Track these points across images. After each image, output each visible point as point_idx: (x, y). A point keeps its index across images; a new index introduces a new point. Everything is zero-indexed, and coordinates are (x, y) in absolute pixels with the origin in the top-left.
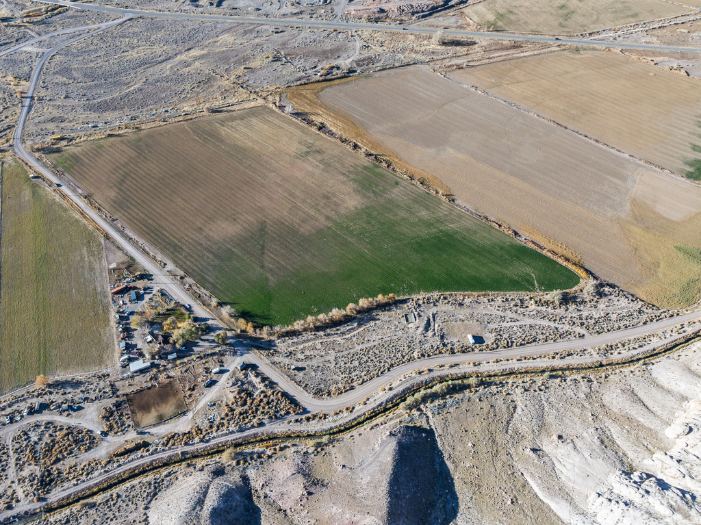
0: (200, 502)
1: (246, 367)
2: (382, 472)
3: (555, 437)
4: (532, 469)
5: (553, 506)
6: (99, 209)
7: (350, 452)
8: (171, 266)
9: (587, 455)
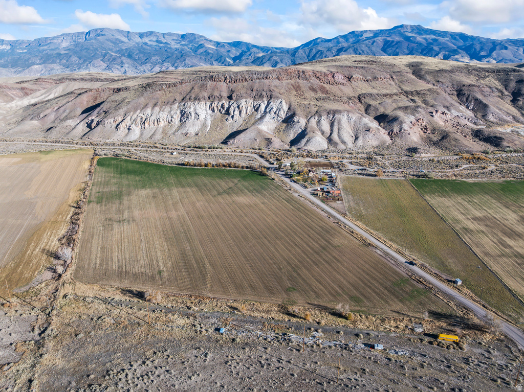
0: (308, 141)
1: (273, 164)
2: (247, 133)
3: (188, 135)
4: (204, 131)
5: (209, 125)
6: (353, 232)
7: (251, 144)
8: (296, 195)
9: (187, 129)
